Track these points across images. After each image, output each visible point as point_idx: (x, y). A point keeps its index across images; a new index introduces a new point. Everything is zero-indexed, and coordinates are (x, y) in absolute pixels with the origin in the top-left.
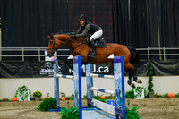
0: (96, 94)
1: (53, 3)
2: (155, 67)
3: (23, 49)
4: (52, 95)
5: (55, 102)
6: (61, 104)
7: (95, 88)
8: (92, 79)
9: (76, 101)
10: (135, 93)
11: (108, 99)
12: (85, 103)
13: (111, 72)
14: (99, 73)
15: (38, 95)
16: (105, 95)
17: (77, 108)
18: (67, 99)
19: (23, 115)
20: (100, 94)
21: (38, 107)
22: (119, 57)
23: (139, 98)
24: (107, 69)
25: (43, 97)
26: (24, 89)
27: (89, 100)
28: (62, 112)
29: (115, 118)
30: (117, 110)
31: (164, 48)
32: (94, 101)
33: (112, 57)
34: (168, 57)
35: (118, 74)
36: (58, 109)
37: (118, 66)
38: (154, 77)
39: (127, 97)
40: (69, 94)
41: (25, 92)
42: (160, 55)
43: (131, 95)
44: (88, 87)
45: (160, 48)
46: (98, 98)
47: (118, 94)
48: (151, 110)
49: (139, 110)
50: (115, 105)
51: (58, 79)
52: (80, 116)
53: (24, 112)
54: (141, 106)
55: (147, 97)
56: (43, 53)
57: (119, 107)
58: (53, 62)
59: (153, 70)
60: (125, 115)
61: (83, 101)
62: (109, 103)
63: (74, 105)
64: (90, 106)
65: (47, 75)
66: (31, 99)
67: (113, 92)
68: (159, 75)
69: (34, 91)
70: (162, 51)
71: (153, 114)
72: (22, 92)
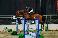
0: (30, 30)
1: (16, 1)
2: (49, 21)
3: (6, 15)
4: (15, 30)
5: (17, 32)
6: (18, 33)
7: (29, 28)
8: (28, 25)
9: (23, 32)
10: (42, 30)
11: (33, 32)
12: (26, 33)
13: (35, 23)
14: (31, 23)
15: (11, 30)
16: (32, 30)
17: (24, 34)
18: (20, 31)
19: (6, 37)
20: (31, 30)
21: (11, 34)
22: (37, 18)
23: (44, 31)
24: (33, 22)
25: (12, 31)
26: (6, 28)
27: (28, 32)
28: (19, 35)
29: (36, 37)
30: (36, 35)
31: (52, 15)
32: (29, 32)
33: (35, 18)
34: (53, 18)
35: (37, 24)
36: (17, 35)
37: (37, 21)
38: (48, 24)
39: (40, 31)
40: (21, 30)
41: (7, 29)
42: (50, 17)
43: (41, 30)
44: (27, 28)
45: (50, 15)
46: (30, 31)
47: (37, 30)
48: (47, 35)
49: (44, 35)
50: (36, 33)
51: (17, 25)
52: (24, 37)
53: (6, 36)
54: (44, 34)
55: (46, 31)
56: (12, 17)
57: (37, 34)
58: (16, 20)
59: (48, 22)
60: (39, 37)
61: (25, 32)
62: (34, 33)
63: (22, 33)
64: (28, 34)
65: (14, 24)
66: (9, 31)
67: (35, 29)
68: (50, 24)
69: (9, 29)
70: (51, 16)
71: (48, 36)
72: (6, 29)
